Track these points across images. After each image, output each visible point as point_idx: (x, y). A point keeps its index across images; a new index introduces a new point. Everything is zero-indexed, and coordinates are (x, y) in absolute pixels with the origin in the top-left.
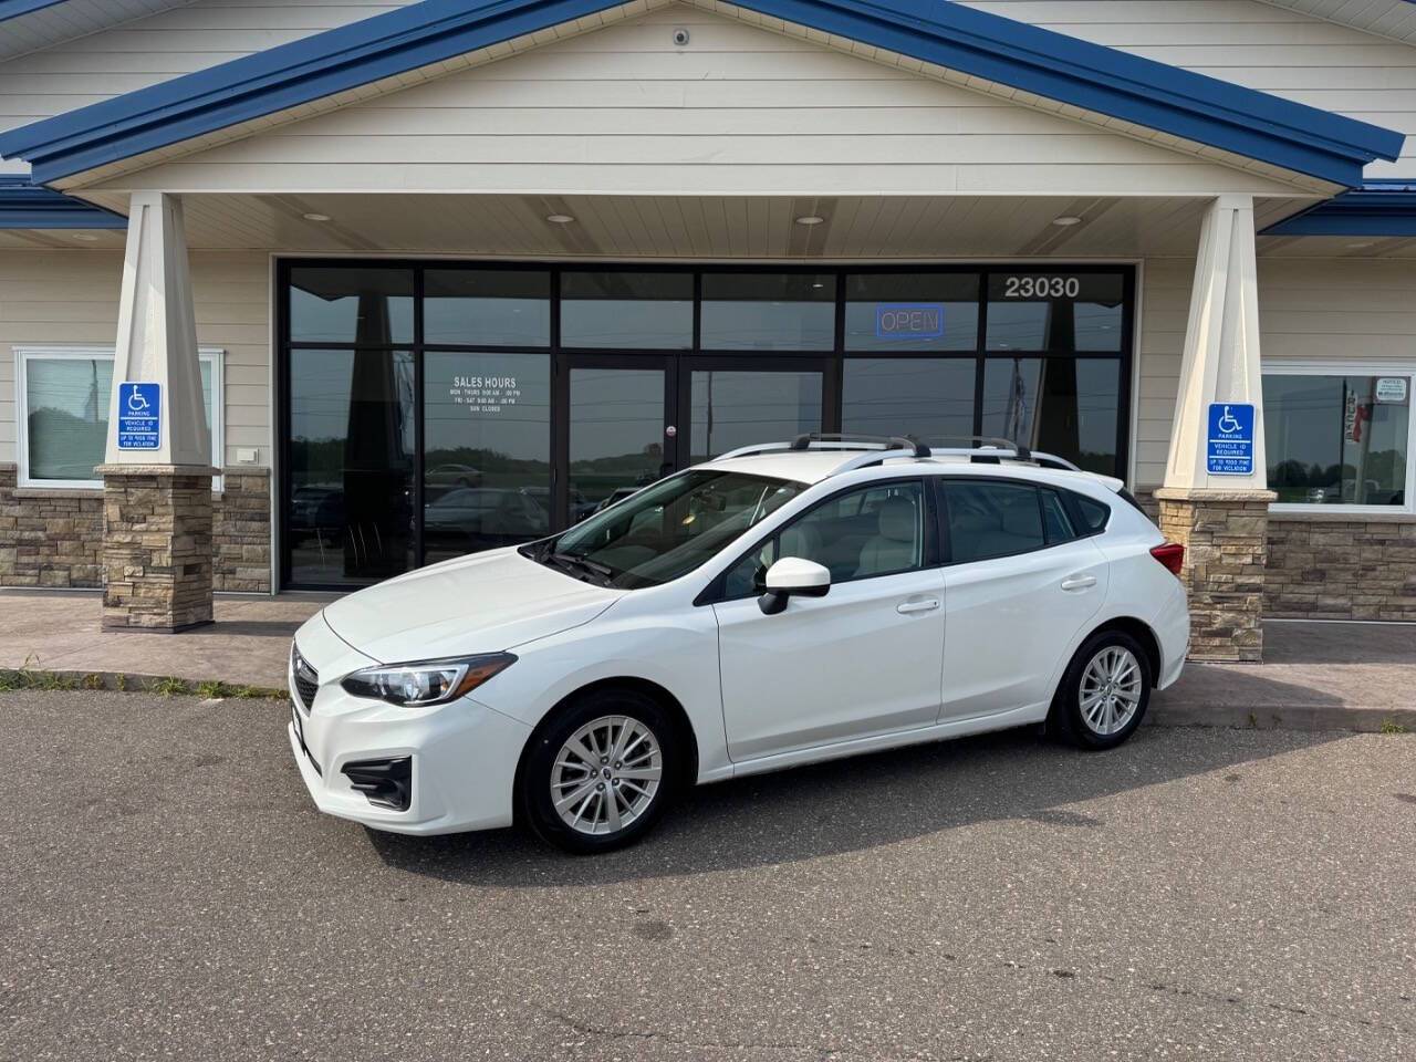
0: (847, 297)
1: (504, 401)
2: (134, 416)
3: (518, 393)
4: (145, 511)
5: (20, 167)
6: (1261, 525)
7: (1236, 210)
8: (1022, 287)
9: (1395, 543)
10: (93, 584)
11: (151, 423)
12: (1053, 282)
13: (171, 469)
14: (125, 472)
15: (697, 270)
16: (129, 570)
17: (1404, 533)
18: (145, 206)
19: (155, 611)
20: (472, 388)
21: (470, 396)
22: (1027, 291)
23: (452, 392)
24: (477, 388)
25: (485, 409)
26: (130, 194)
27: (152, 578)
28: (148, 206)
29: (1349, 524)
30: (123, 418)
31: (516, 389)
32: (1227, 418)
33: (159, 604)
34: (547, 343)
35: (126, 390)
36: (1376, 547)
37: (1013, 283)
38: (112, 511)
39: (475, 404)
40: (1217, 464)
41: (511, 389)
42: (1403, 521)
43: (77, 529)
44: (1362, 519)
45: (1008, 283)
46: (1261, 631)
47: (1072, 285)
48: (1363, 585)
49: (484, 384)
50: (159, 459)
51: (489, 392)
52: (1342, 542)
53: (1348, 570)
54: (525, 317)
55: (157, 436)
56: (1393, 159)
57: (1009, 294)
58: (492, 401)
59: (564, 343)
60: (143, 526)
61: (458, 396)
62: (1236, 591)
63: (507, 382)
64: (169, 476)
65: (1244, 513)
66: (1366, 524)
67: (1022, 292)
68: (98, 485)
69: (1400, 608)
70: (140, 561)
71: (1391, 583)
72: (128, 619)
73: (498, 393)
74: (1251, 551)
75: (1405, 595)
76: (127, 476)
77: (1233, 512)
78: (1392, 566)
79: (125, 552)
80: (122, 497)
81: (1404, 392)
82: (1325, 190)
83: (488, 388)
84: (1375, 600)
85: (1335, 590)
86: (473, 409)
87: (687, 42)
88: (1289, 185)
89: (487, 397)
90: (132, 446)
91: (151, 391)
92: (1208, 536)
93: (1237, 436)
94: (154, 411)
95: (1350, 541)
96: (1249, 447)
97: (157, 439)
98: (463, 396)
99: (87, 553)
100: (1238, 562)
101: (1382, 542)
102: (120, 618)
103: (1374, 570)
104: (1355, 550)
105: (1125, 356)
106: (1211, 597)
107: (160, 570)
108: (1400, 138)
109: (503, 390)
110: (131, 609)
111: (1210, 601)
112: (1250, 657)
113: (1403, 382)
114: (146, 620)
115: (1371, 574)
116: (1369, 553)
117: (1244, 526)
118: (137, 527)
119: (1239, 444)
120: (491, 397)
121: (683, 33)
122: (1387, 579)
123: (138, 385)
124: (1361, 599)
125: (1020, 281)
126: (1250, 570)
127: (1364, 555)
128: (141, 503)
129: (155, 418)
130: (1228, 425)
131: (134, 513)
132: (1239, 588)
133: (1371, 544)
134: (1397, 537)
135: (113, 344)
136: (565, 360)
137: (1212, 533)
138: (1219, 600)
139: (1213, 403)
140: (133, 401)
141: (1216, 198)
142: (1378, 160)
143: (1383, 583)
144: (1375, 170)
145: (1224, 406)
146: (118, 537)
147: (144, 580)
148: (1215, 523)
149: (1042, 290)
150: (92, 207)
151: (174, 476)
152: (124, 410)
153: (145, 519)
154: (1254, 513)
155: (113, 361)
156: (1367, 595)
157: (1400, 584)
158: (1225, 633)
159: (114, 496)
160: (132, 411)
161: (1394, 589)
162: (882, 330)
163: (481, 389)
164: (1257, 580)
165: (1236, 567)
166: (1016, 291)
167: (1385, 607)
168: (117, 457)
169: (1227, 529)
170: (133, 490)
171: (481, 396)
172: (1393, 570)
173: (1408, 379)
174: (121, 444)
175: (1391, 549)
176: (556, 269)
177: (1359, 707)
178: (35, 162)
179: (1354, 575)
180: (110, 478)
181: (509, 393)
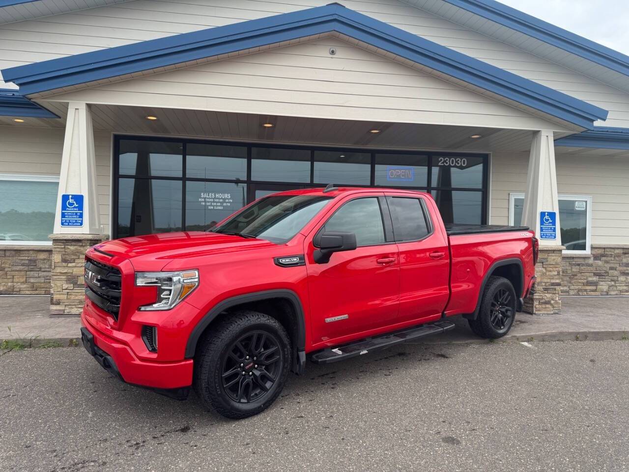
0: (376, 162)
1: (225, 204)
2: (70, 210)
3: (231, 201)
4: (75, 257)
5: (13, 86)
6: (559, 259)
7: (547, 136)
8: (445, 161)
9: (583, 265)
10: (11, 293)
11: (78, 214)
12: (457, 160)
13: (90, 237)
14: (65, 238)
15: (313, 149)
16: (65, 286)
17: (587, 261)
18: (76, 109)
19: (79, 306)
20: (209, 198)
21: (209, 202)
22: (447, 163)
23: (200, 200)
24: (212, 198)
25: (215, 208)
26: (68, 103)
27: (77, 290)
28: (78, 109)
29: (568, 258)
30: (63, 211)
31: (230, 199)
32: (547, 217)
33: (81, 302)
34: (245, 179)
35: (65, 198)
36: (577, 267)
37: (441, 160)
38: (57, 258)
39: (211, 205)
40: (543, 235)
41: (229, 199)
42: (586, 256)
43: (3, 265)
44: (572, 256)
45: (440, 160)
46: (560, 301)
47: (464, 161)
48: (572, 282)
49: (215, 196)
50: (83, 231)
51: (217, 200)
52: (565, 265)
53: (567, 276)
54: (235, 166)
55: (82, 220)
56: (604, 120)
57: (440, 164)
58: (219, 204)
59: (253, 179)
60: (74, 264)
61: (203, 202)
62: (552, 286)
63: (226, 196)
64: (88, 240)
65: (553, 255)
66: (573, 258)
67: (445, 163)
68: (49, 244)
69: (586, 290)
70: (71, 281)
71: (582, 281)
72: (64, 310)
73: (222, 200)
74: (557, 269)
75: (587, 285)
76: (65, 240)
77: (550, 254)
78: (582, 274)
79: (63, 277)
80: (63, 250)
81: (585, 206)
82: (578, 130)
83: (217, 198)
84: (577, 287)
85: (563, 284)
86: (209, 208)
87: (334, 54)
88: (565, 127)
89: (217, 202)
90: (68, 225)
91: (79, 199)
92: (541, 264)
93: (550, 224)
94: (81, 208)
95: (568, 264)
96: (555, 228)
97: (82, 221)
98: (205, 202)
99: (8, 277)
100: (552, 274)
101: (579, 265)
102: (60, 310)
103: (576, 276)
104: (570, 268)
105: (485, 191)
106: (543, 288)
107: (81, 286)
108: (606, 112)
109: (225, 199)
110: (66, 305)
111: (542, 290)
112: (557, 311)
113: (584, 203)
114: (75, 311)
115: (576, 277)
116: (575, 269)
117: (554, 260)
118: (70, 265)
119: (551, 228)
120: (219, 202)
121: (334, 50)
122: (581, 279)
123: (72, 195)
124: (572, 287)
125: (444, 159)
126: (557, 277)
127: (573, 270)
128: (74, 253)
129: (81, 212)
130: (547, 220)
131: (68, 258)
132: (553, 284)
133: (575, 266)
134: (584, 263)
135: (59, 174)
136: (253, 186)
137: (543, 263)
138: (546, 289)
139: (542, 211)
140: (69, 203)
141: (539, 131)
142: (599, 120)
143: (580, 281)
144: (598, 123)
145: (545, 212)
146: (58, 270)
147: (73, 291)
148: (543, 259)
149: (452, 163)
150: (40, 107)
151: (91, 240)
152: (64, 207)
153: (74, 261)
154: (557, 255)
155: (59, 183)
156: (574, 285)
157: (586, 281)
158: (548, 303)
159: (58, 250)
160: (68, 208)
161: (583, 283)
162: (390, 178)
163: (214, 199)
164: (558, 281)
165: (551, 276)
166: (443, 163)
167: (579, 290)
168: (60, 230)
169: (547, 261)
170: (69, 247)
171: (214, 202)
172: (583, 276)
173: (586, 202)
174: (62, 224)
175: (582, 268)
176: (249, 146)
177: (613, 330)
178: (20, 85)
179: (570, 278)
180: (56, 241)
181: (227, 201)
